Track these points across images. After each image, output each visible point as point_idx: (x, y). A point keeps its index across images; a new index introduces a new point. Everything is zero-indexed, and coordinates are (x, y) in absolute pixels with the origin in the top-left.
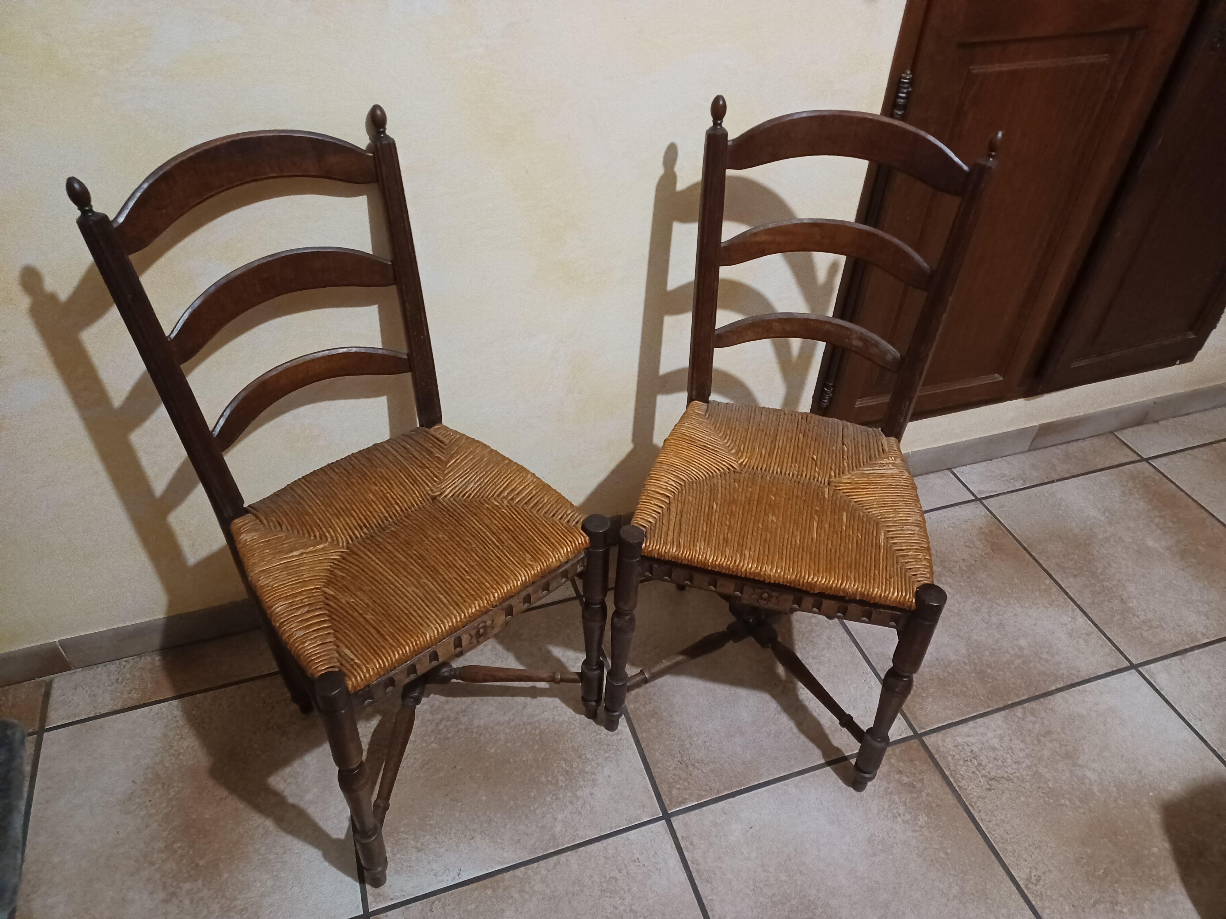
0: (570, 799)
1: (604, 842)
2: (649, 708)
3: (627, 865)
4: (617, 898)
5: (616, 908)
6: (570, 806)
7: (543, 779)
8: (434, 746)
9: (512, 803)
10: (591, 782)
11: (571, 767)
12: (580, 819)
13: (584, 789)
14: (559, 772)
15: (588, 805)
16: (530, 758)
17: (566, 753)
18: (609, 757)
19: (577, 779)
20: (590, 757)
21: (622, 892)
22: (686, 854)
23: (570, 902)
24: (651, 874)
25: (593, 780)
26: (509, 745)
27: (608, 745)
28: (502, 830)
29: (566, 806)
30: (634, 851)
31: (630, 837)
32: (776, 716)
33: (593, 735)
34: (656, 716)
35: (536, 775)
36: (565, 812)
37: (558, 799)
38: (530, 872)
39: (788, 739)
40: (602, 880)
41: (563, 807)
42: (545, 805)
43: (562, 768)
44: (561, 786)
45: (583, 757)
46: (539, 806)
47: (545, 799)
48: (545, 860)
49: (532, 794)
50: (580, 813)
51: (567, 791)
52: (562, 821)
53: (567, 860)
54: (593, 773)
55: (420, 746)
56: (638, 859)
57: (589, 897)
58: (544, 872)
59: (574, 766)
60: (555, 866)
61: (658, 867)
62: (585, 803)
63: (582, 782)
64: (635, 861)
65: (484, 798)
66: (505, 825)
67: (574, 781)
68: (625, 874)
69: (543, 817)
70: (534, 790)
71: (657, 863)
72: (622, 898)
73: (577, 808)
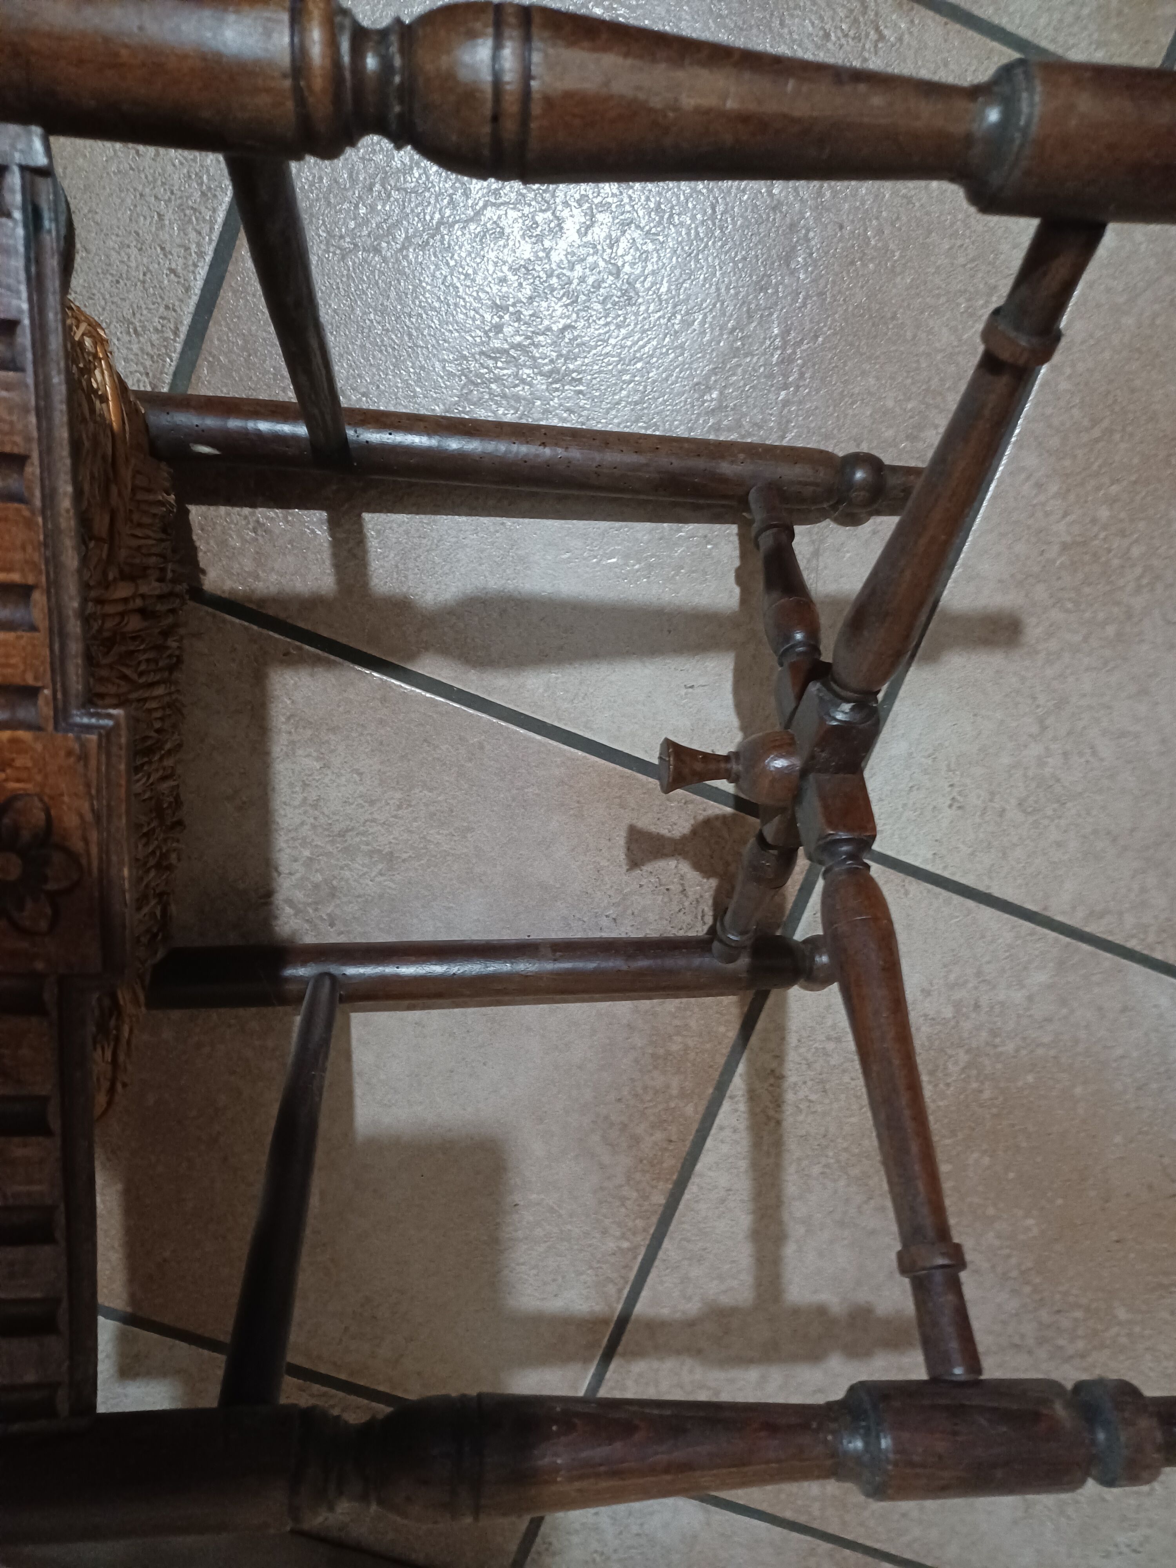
0: (973, 1015)
1: (982, 886)
2: (658, 1079)
3: (979, 813)
4: (1048, 770)
5: (1065, 754)
6: (984, 1001)
7: (987, 1094)
8: (1122, 1314)
9: (1078, 1090)
12: (989, 962)
13: (932, 1014)
14: (948, 1085)
15: (952, 977)
16: (976, 1155)
18: (829, 1038)
19: (927, 1044)
21: (1030, 773)
23: (1133, 830)
24: (953, 760)
26: (991, 1211)
27: (809, 1065)
28: (1135, 1054)
29: (992, 1008)
30: (944, 824)
31: (929, 856)
32: (405, 856)
33: (819, 1108)
34: (661, 1051)
35: (994, 1110)
36: (1002, 997)
37: (994, 1033)
38: (1151, 938)
39: (431, 790)
40: (1046, 822)
41: (997, 1009)
42: (1024, 1039)
43: (936, 1086)
44: (968, 1052)
46: (1038, 1046)
47: (1017, 1051)
48: (1110, 938)
49: (1030, 1078)
50: (979, 974)
51: (966, 1035)
52: (1023, 987)
53: (1074, 908)
55: (1147, 1332)
56: (950, 806)
57: (1094, 812)
58: (1130, 920)
60: (1102, 915)
61: (930, 761)
62: (952, 987)
63: (923, 1029)
64: (960, 808)
65: (1118, 1139)
66: (1123, 1057)
67: (937, 1043)
68: (997, 798)
69: (1049, 1020)
70: (1020, 1084)
71: (925, 772)
72: (1041, 763)
73: (976, 988)
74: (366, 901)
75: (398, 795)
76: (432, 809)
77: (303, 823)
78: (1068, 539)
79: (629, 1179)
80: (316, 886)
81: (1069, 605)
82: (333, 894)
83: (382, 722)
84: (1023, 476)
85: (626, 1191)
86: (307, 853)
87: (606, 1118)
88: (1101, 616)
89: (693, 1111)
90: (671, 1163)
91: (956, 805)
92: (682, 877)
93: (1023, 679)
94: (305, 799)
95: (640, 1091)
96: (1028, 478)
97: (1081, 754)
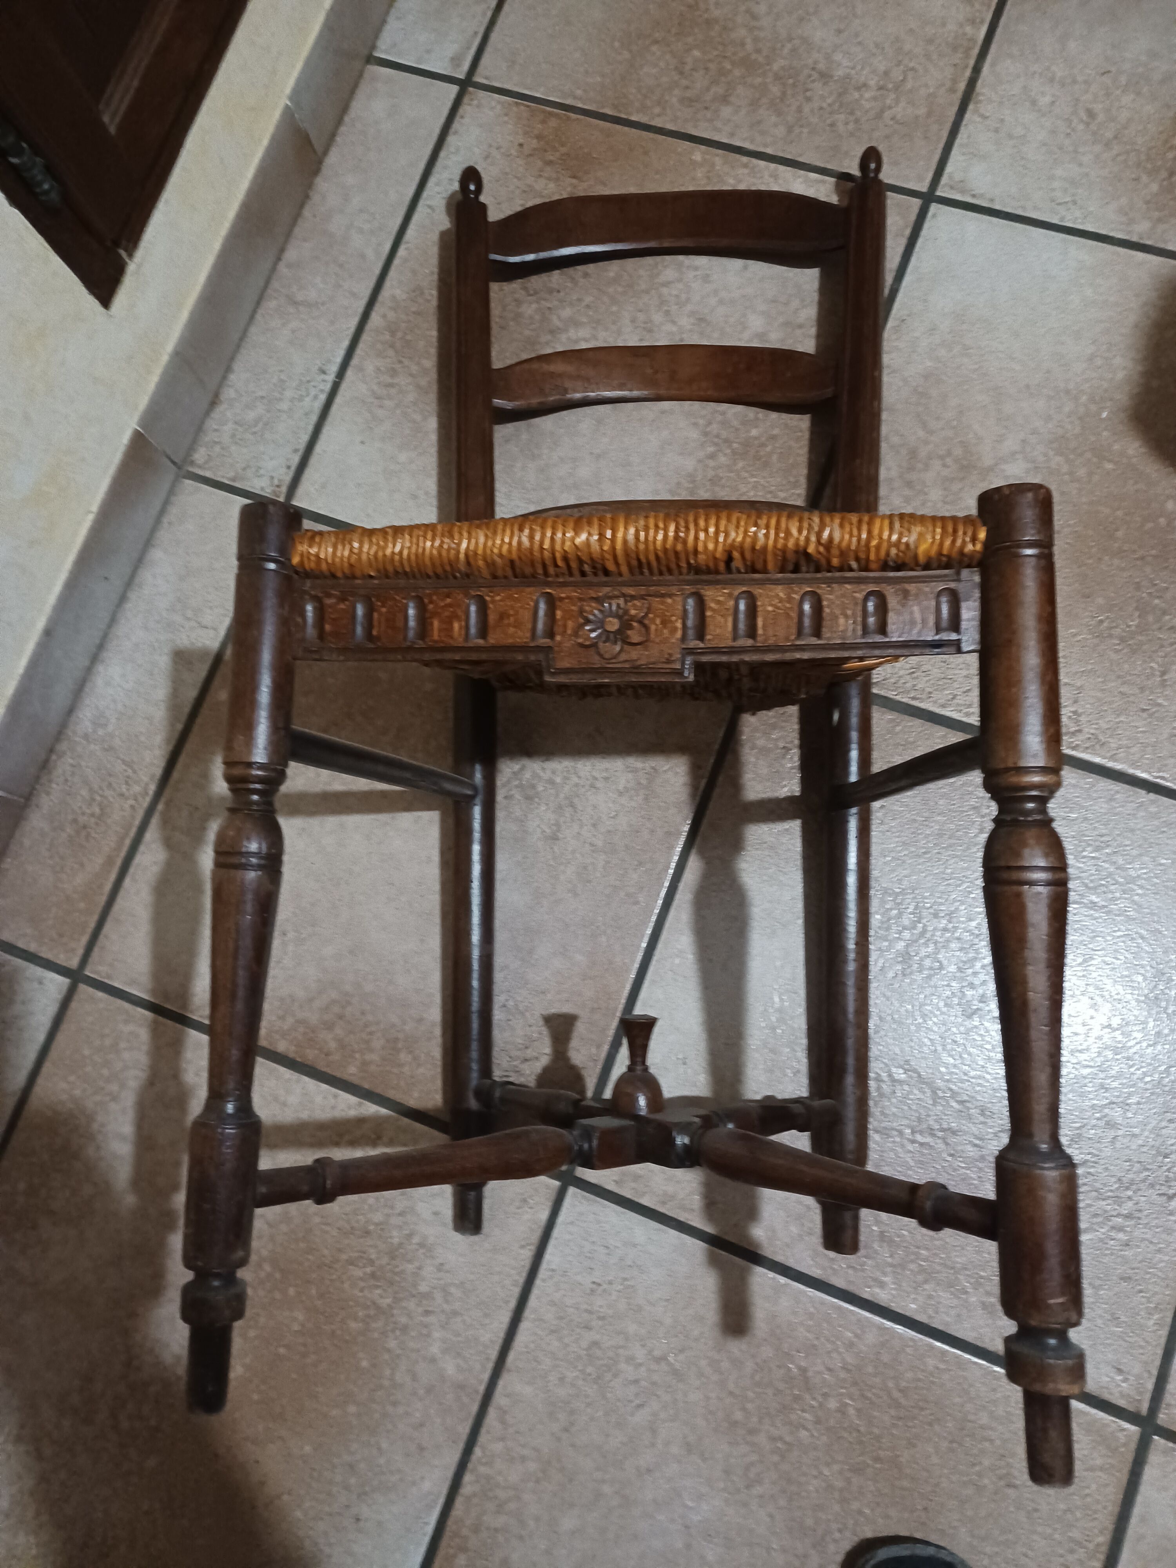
0: (420, 1310)
1: (528, 1313)
2: (378, 1043)
3: (589, 1308)
4: (623, 1366)
5: (636, 1381)
6: (431, 1319)
7: (353, 1325)
8: (151, 1463)
9: (352, 1409)
10: (421, 1251)
11: (371, 1262)
13: (423, 1272)
14: (362, 1290)
15: (453, 1290)
17: (340, 1250)
19: (398, 1269)
20: (378, 1217)
21: (621, 1351)
22: (645, 1201)
23: (574, 1446)
24: (631, 1283)
25: (421, 1245)
28: (382, 1461)
29: (426, 1327)
30: (579, 1278)
31: (553, 1266)
32: (556, 849)
34: (400, 1045)
35: (339, 1332)
36: (436, 1335)
37: (405, 1329)
38: (482, 1469)
40: (581, 1366)
41: (425, 1331)
42: (398, 1357)
43: (361, 1279)
44: (389, 1305)
45: (372, 1227)
46: (392, 1369)
47: (389, 1351)
48: (482, 1430)
49: (364, 1364)
50: (455, 1313)
51: (404, 1304)
52: (445, 1351)
53: (508, 1396)
54: (410, 1236)
55: (131, 1489)
56: (594, 1283)
57: (589, 1410)
58: (498, 1447)
59: (373, 1256)
60: (503, 1422)
61: (630, 1263)
62: (445, 1290)
63: (410, 1266)
64: (593, 1291)
65: (308, 1449)
66: (379, 1449)
67: (397, 1279)
68: (600, 1323)
69: (415, 1378)
70: (361, 1355)
71: (622, 1259)
72: (630, 1359)
73: (443, 1311)
74: (522, 821)
75: (600, 843)
76: (590, 868)
77: (579, 777)
78: (810, 1374)
79: (299, 1022)
80: (533, 787)
81: (757, 1378)
82: (529, 798)
83: (652, 831)
84: (859, 1332)
85: (290, 1020)
86: (558, 780)
87: (349, 1003)
88: (749, 1406)
89: (351, 1072)
90: (310, 1055)
91: (594, 1286)
92: (537, 1058)
93: (696, 1340)
94: (596, 779)
95: (368, 1030)
96: (856, 1336)
97: (637, 1395)
